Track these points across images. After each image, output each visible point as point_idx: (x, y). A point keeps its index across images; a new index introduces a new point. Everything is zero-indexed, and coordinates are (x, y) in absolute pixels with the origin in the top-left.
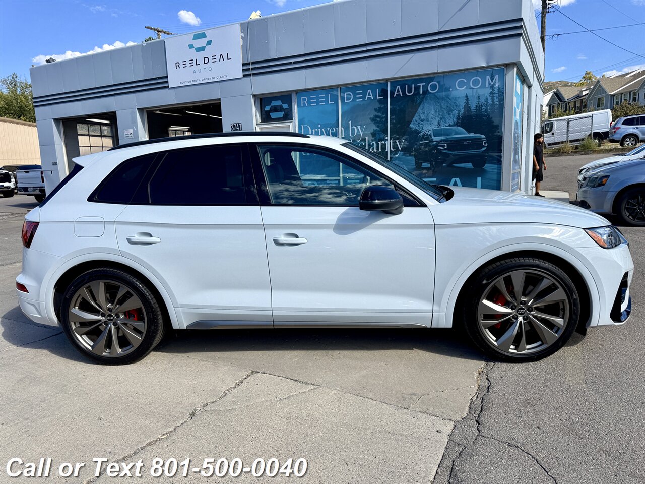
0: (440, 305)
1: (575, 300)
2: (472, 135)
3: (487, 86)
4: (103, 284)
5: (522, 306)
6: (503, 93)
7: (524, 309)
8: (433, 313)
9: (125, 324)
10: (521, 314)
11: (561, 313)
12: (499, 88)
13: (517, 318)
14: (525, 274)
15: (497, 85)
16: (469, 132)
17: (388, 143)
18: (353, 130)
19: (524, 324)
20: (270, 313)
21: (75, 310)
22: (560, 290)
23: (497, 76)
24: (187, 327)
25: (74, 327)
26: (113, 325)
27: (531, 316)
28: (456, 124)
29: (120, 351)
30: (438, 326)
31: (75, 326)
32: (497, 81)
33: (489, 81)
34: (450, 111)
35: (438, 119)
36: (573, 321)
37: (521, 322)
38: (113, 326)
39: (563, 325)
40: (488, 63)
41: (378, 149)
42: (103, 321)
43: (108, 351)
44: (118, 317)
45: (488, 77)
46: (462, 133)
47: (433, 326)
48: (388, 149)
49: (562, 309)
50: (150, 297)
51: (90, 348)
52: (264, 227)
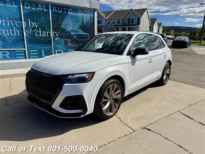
2: (85, 33)
16: (84, 32)
17: (51, 33)
18: (31, 24)
28: (79, 28)
34: (77, 23)
35: (72, 25)
41: (46, 35)
46: (82, 33)
48: (51, 36)
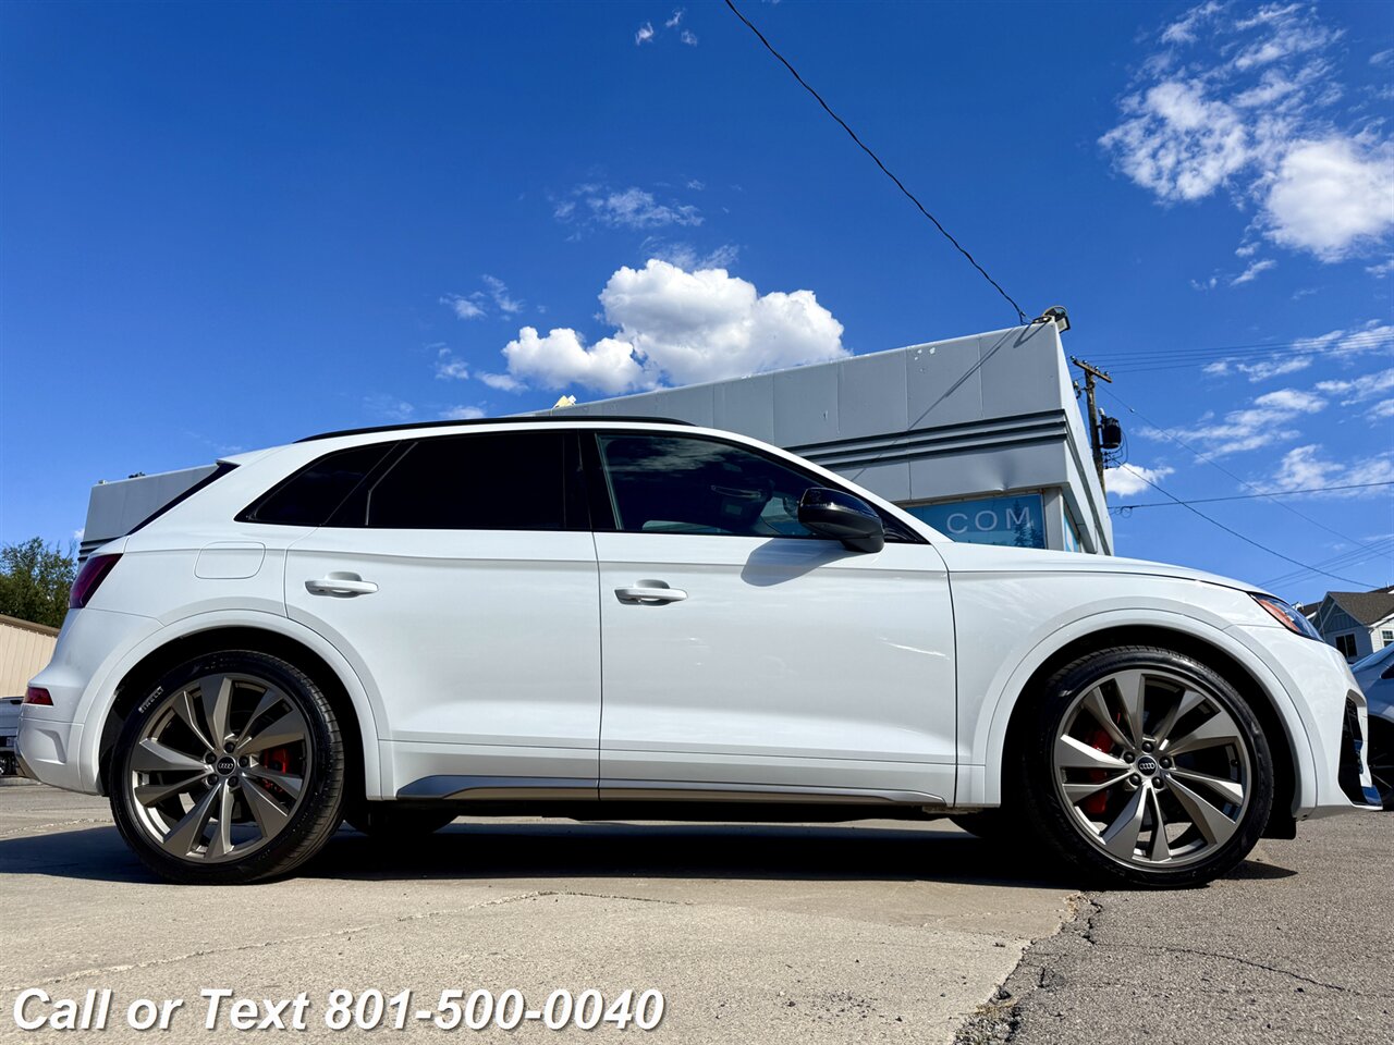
0: (970, 746)
1: (1256, 737)
3: (1009, 527)
4: (230, 683)
5: (1147, 755)
6: (1042, 539)
7: (1151, 761)
8: (957, 764)
9: (259, 781)
10: (1148, 773)
11: (1233, 770)
12: (1033, 531)
13: (1139, 783)
14: (1143, 679)
15: (1028, 525)
19: (1158, 795)
20: (594, 755)
21: (150, 743)
22: (1223, 716)
23: (1026, 510)
24: (399, 792)
25: (135, 784)
26: (229, 784)
27: (1169, 776)
29: (228, 848)
30: (970, 798)
31: (140, 783)
32: (1028, 518)
33: (1011, 518)
36: (1263, 787)
37: (1149, 792)
38: (227, 787)
39: (1241, 795)
40: (1006, 485)
42: (208, 773)
43: (200, 849)
44: (244, 762)
45: (1010, 511)
47: (961, 800)
49: (1233, 762)
50: (330, 716)
51: (160, 838)
52: (598, 566)
